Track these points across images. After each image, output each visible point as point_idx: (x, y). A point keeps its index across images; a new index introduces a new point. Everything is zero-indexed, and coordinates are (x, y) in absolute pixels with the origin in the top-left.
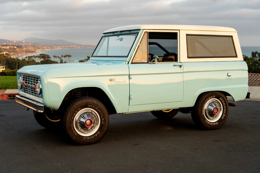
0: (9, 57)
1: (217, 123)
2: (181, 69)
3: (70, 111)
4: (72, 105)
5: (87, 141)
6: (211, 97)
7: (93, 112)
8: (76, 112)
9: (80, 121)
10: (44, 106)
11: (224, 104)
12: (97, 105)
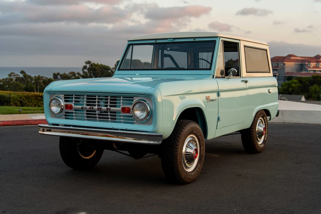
1: (262, 145)
2: (246, 84)
5: (193, 177)
6: (260, 116)
11: (267, 123)
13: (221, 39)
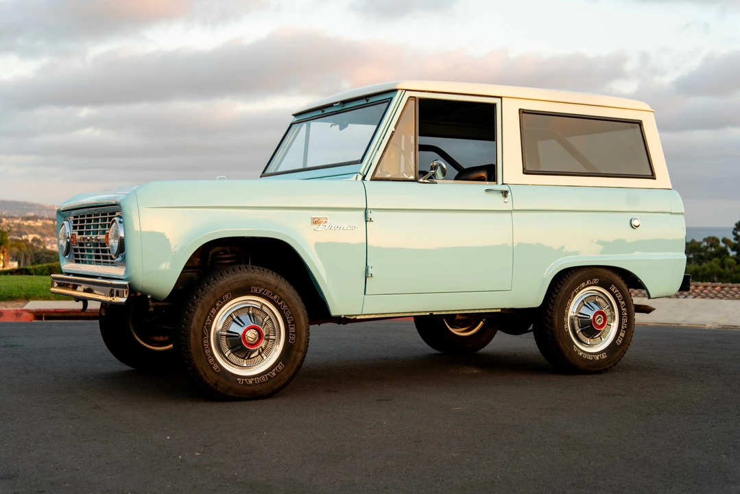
0: (42, 247)
1: (604, 356)
2: (506, 200)
3: (200, 302)
4: (208, 284)
5: (248, 388)
6: (588, 282)
7: (264, 309)
8: (218, 305)
9: (228, 331)
10: (129, 284)
11: (623, 303)
12: (276, 288)
13: (408, 94)
